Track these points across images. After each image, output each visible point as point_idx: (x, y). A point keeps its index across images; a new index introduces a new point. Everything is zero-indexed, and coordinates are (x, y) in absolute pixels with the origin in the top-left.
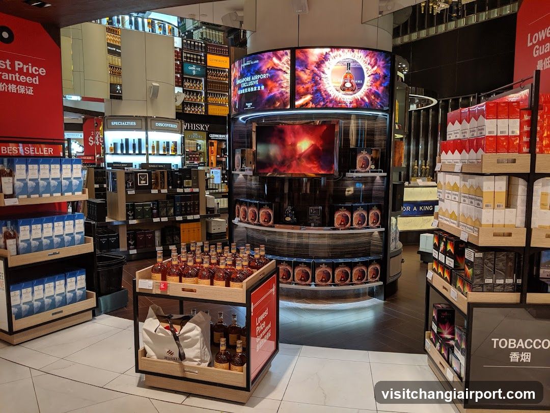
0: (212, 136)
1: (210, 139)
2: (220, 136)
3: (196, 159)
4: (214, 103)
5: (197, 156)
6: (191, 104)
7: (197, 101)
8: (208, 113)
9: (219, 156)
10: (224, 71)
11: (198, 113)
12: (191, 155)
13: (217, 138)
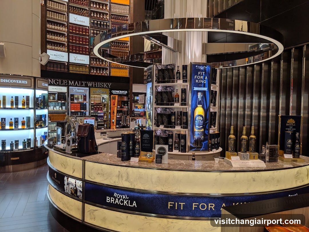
0: (114, 92)
1: (112, 94)
2: (121, 92)
3: (100, 109)
4: (116, 67)
5: (101, 107)
6: (97, 68)
7: (103, 66)
8: (110, 74)
9: (119, 107)
10: (125, 43)
11: (103, 75)
12: (96, 106)
13: (118, 93)
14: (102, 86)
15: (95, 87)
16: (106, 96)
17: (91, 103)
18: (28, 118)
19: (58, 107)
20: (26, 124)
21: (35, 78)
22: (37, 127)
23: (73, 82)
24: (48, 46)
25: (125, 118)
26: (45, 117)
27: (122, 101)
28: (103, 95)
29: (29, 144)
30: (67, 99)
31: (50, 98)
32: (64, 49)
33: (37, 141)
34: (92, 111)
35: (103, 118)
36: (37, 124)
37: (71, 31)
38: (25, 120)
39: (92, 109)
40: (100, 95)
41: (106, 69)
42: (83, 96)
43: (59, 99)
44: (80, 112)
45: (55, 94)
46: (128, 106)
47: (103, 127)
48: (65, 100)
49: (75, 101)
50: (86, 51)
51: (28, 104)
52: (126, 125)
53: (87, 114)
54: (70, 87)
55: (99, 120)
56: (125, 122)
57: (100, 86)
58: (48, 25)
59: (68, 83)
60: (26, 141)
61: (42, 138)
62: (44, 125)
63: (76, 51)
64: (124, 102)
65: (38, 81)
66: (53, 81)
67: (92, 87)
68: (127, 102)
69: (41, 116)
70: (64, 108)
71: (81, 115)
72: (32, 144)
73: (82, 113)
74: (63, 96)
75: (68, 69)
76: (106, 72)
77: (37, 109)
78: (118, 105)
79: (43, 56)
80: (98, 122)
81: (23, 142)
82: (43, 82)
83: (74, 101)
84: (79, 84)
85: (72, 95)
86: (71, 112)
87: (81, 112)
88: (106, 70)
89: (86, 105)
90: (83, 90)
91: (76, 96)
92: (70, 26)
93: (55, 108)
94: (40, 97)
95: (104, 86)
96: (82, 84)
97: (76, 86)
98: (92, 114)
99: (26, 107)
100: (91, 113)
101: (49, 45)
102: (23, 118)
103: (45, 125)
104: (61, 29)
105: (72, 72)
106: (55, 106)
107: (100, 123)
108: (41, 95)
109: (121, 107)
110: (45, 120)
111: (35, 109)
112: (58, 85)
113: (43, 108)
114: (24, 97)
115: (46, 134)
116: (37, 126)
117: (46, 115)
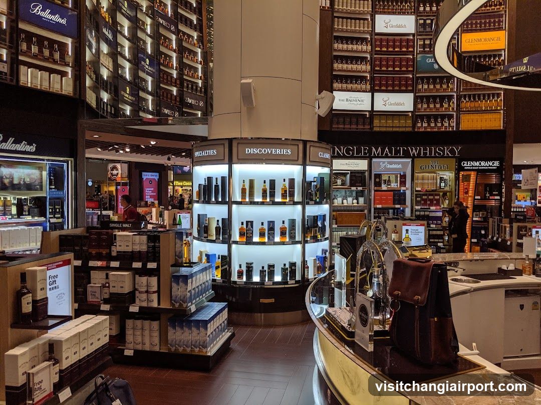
0: (466, 164)
1: (463, 169)
2: (483, 163)
3: (435, 202)
4: (472, 111)
5: (436, 197)
6: (429, 117)
7: (442, 112)
8: (459, 127)
9: (479, 197)
10: (495, 56)
11: (442, 130)
12: (426, 197)
13: (476, 166)
14: (439, 154)
15: (425, 156)
16: (449, 175)
17: (416, 191)
18: (293, 222)
19: (350, 199)
20: (288, 233)
21: (305, 142)
22: (307, 241)
23: (380, 149)
24: (335, 85)
25: (498, 225)
26: (324, 220)
27: (486, 185)
28: (441, 173)
29: (293, 273)
30: (367, 184)
31: (337, 183)
32: (364, 87)
33: (308, 267)
34: (417, 207)
35: (442, 222)
36: (307, 233)
37: (378, 49)
38: (287, 225)
39: (418, 203)
40: (434, 173)
41: (450, 117)
42: (399, 175)
43: (352, 185)
44: (392, 209)
45: (345, 175)
46: (500, 194)
47: (442, 240)
48: (364, 185)
49: (384, 187)
50: (406, 85)
51: (292, 195)
52: (500, 240)
53: (408, 213)
54: (374, 160)
55: (432, 226)
56: (498, 234)
57: (435, 154)
58: (336, 46)
59: (370, 151)
60: (287, 266)
61: (317, 262)
62: (322, 235)
63: (387, 88)
64: (491, 185)
65: (312, 148)
66: (343, 150)
67: (419, 156)
68: (498, 187)
69: (315, 218)
70: (361, 200)
71: (394, 215)
72: (299, 273)
73: (397, 211)
74: (360, 179)
75: (371, 123)
76: (449, 124)
77: (308, 203)
78: (476, 193)
79: (322, 98)
80: (429, 230)
81: (282, 269)
82: (320, 149)
83: (380, 186)
84: (391, 152)
85: (378, 176)
86: (375, 209)
87: (394, 209)
88: (449, 120)
89: (404, 194)
90: (398, 163)
91: (385, 177)
92: (376, 40)
93: (345, 201)
94: (315, 180)
95: (444, 154)
96: (397, 152)
97: (387, 157)
98: (418, 213)
99: (288, 200)
100: (416, 211)
101: (337, 81)
102: (283, 222)
103: (324, 236)
104: (360, 47)
105: (378, 130)
106: (345, 198)
107: (435, 233)
108: (317, 176)
109: (484, 198)
110: (324, 227)
111: (303, 204)
112: (352, 157)
113: (320, 203)
114: (284, 180)
115: (326, 254)
116: (307, 237)
117: (324, 216)
